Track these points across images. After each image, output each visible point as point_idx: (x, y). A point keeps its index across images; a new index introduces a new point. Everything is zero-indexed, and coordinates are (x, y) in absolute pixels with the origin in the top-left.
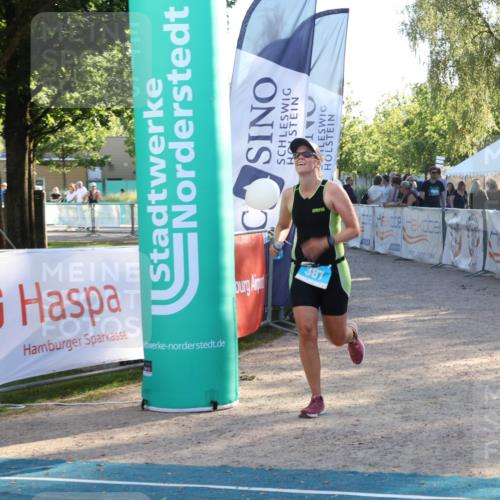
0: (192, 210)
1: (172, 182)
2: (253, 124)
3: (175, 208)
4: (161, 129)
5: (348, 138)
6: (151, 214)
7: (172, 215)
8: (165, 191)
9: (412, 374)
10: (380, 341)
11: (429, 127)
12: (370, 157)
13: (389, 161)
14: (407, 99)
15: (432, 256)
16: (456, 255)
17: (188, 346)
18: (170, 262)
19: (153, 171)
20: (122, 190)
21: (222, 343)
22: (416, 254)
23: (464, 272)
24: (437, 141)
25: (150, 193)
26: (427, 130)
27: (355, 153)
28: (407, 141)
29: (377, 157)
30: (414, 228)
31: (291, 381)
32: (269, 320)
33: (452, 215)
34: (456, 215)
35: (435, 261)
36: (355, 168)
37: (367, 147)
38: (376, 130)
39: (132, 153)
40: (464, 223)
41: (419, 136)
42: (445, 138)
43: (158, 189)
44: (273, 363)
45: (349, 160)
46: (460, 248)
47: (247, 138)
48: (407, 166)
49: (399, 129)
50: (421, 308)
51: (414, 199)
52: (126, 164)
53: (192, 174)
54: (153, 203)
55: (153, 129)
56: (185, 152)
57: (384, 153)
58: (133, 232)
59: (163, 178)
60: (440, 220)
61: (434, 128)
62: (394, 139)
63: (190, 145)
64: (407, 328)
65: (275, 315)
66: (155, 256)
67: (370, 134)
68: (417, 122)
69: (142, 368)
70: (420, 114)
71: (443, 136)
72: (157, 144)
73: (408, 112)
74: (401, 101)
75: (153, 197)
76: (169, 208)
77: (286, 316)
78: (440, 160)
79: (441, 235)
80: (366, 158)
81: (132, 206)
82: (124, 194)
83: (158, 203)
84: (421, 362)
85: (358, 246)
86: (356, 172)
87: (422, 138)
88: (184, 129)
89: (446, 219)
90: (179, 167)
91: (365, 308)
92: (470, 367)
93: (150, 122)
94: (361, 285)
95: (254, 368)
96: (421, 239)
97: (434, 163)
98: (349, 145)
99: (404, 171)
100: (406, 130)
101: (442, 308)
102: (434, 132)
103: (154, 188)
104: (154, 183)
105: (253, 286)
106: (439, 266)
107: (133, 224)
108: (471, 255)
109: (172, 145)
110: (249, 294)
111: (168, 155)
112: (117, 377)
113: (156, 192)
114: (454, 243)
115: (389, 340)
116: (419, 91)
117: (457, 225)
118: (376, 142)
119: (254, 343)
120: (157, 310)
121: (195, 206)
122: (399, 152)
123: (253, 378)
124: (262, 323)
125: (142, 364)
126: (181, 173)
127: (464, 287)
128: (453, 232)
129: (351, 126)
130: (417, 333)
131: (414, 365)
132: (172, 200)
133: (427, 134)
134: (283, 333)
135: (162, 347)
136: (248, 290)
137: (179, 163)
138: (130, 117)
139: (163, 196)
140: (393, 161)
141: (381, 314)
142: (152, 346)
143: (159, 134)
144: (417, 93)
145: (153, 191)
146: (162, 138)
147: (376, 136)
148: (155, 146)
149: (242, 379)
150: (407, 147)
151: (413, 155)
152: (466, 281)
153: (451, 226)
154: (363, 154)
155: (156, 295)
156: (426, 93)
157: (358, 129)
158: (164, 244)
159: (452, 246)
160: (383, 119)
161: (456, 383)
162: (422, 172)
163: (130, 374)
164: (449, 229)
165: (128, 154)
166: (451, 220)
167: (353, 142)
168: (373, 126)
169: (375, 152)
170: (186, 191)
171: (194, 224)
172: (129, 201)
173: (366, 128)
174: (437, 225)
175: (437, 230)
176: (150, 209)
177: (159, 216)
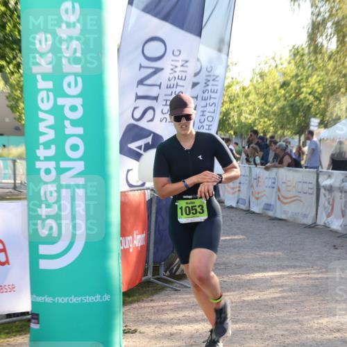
0: (80, 166)
1: (61, 138)
2: (141, 82)
3: (63, 164)
4: (50, 85)
5: (226, 99)
6: (40, 169)
7: (60, 171)
8: (53, 147)
9: (287, 330)
10: (257, 297)
11: (304, 90)
12: (247, 118)
13: (264, 122)
14: (283, 61)
15: (305, 216)
16: (329, 216)
17: (74, 300)
18: (57, 217)
19: (42, 127)
20: (4, 146)
21: (107, 297)
22: (289, 214)
23: (335, 232)
24: (312, 103)
25: (39, 148)
26: (302, 93)
27: (232, 113)
28: (282, 103)
29: (253, 118)
30: (289, 188)
31: (172, 335)
32: (150, 275)
33: (326, 176)
34: (329, 176)
35: (309, 221)
36: (231, 129)
37: (244, 108)
38: (253, 91)
39: (14, 108)
40: (337, 185)
41: (295, 98)
42: (320, 100)
43: (47, 146)
44: (154, 317)
45: (226, 120)
46: (332, 209)
47: (134, 96)
48: (282, 128)
49: (275, 90)
50: (295, 267)
51: (290, 161)
52: (7, 120)
53: (80, 130)
54: (42, 158)
55: (42, 84)
56: (73, 108)
57: (260, 113)
58: (15, 188)
59: (51, 134)
60: (314, 181)
61: (309, 91)
62: (271, 100)
63: (78, 102)
64: (282, 286)
65: (156, 270)
66: (43, 211)
67: (247, 96)
68: (293, 83)
69: (29, 321)
70: (297, 76)
71: (317, 98)
72: (45, 100)
73: (284, 74)
74: (278, 62)
75: (41, 152)
76: (58, 164)
77: (166, 272)
78: (314, 122)
79: (314, 197)
80: (243, 119)
81: (14, 162)
82: (6, 150)
83: (47, 159)
84: (296, 318)
85: (234, 205)
86: (232, 132)
87: (298, 100)
88: (73, 85)
89: (320, 180)
90: (67, 123)
91: (241, 266)
92: (342, 324)
93: (39, 77)
94: (237, 242)
95: (136, 321)
96: (295, 199)
97: (308, 125)
98: (227, 106)
99: (279, 133)
100: (283, 92)
101: (315, 267)
102: (310, 94)
103: (43, 144)
104: (42, 139)
105: (135, 242)
106: (313, 226)
107: (15, 180)
108: (343, 216)
109: (60, 101)
110: (131, 250)
111: (57, 111)
112: (4, 329)
113: (44, 148)
114: (327, 204)
115: (265, 297)
116: (296, 53)
117: (331, 186)
118: (252, 103)
119: (135, 298)
120: (44, 264)
121: (82, 163)
122: (274, 113)
123: (135, 331)
124: (144, 278)
125: (29, 317)
126: (69, 130)
127: (335, 247)
128: (327, 193)
129: (229, 87)
130: (291, 291)
131: (288, 322)
132: (61, 156)
133: (302, 96)
134: (163, 289)
135: (49, 300)
136: (131, 246)
137: (67, 119)
138: (12, 73)
139: (52, 152)
140: (268, 122)
141: (256, 272)
142: (39, 299)
143: (48, 90)
144: (295, 55)
145: (41, 147)
146: (51, 94)
147: (253, 97)
148: (45, 103)
149: (125, 332)
150: (282, 109)
151: (288, 117)
152: (338, 242)
153: (325, 188)
154: (240, 114)
155: (43, 249)
156: (303, 55)
157: (235, 89)
158: (52, 200)
159: (325, 208)
160: (260, 80)
161: (329, 340)
162: (296, 134)
163: (16, 326)
164: (322, 191)
165: (9, 109)
166: (325, 182)
167: (231, 103)
168: (251, 88)
169: (251, 112)
170: (75, 148)
171: (81, 181)
172: (11, 157)
173: (244, 89)
174: (311, 186)
175: (311, 191)
176: (38, 165)
177: (48, 172)
